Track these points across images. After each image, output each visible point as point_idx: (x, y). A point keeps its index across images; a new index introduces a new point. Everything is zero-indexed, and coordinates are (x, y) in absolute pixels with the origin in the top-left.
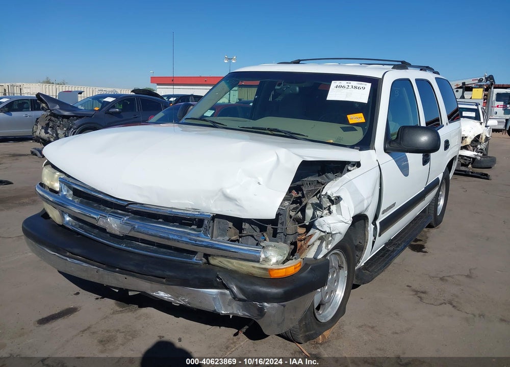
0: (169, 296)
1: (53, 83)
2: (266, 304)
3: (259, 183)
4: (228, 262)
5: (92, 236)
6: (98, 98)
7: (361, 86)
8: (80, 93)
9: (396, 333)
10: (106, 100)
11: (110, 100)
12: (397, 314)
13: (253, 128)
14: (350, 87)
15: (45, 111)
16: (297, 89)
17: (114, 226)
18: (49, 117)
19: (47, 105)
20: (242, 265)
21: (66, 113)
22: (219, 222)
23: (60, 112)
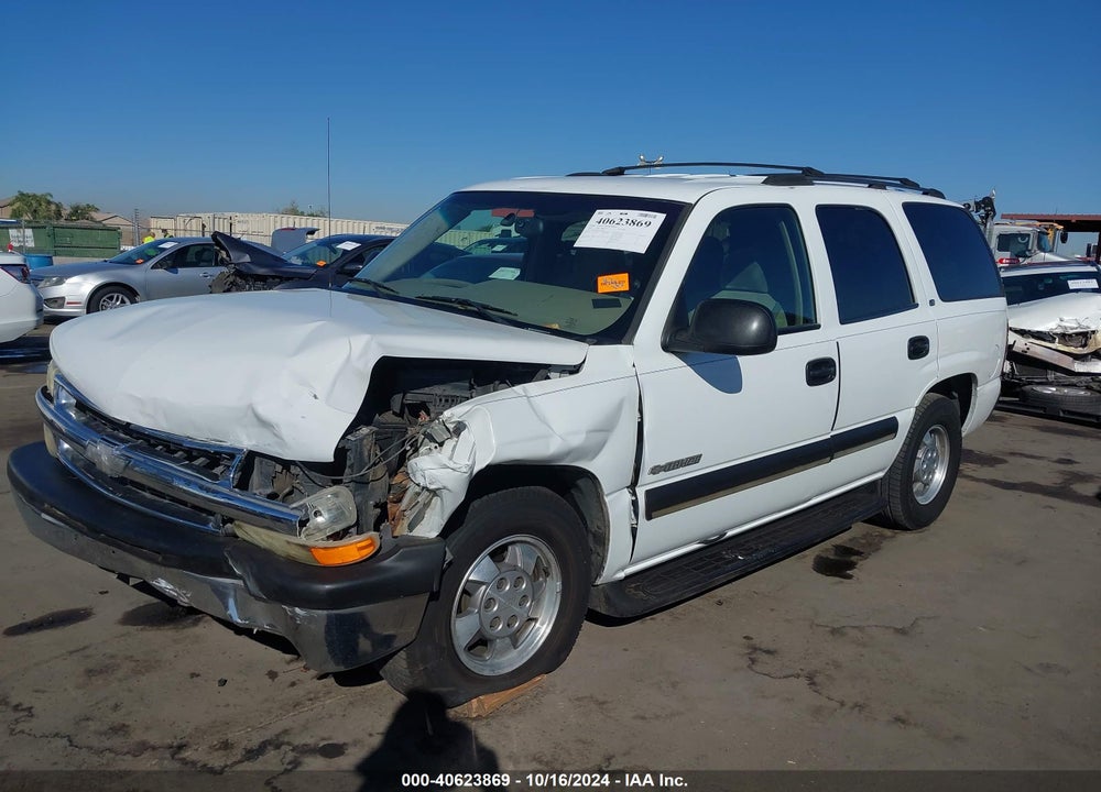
0: (172, 587)
1: (302, 214)
2: (297, 610)
3: (315, 397)
4: (256, 533)
5: (88, 481)
6: (330, 243)
7: (644, 220)
8: (312, 232)
9: (643, 718)
10: (340, 246)
11: (349, 246)
12: (674, 685)
13: (433, 298)
14: (624, 222)
15: (226, 266)
16: (541, 225)
17: (104, 458)
18: (231, 279)
19: (228, 255)
20: (272, 538)
21: (261, 271)
22: (261, 462)
23: (250, 269)
